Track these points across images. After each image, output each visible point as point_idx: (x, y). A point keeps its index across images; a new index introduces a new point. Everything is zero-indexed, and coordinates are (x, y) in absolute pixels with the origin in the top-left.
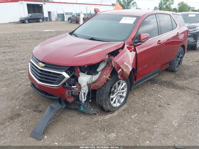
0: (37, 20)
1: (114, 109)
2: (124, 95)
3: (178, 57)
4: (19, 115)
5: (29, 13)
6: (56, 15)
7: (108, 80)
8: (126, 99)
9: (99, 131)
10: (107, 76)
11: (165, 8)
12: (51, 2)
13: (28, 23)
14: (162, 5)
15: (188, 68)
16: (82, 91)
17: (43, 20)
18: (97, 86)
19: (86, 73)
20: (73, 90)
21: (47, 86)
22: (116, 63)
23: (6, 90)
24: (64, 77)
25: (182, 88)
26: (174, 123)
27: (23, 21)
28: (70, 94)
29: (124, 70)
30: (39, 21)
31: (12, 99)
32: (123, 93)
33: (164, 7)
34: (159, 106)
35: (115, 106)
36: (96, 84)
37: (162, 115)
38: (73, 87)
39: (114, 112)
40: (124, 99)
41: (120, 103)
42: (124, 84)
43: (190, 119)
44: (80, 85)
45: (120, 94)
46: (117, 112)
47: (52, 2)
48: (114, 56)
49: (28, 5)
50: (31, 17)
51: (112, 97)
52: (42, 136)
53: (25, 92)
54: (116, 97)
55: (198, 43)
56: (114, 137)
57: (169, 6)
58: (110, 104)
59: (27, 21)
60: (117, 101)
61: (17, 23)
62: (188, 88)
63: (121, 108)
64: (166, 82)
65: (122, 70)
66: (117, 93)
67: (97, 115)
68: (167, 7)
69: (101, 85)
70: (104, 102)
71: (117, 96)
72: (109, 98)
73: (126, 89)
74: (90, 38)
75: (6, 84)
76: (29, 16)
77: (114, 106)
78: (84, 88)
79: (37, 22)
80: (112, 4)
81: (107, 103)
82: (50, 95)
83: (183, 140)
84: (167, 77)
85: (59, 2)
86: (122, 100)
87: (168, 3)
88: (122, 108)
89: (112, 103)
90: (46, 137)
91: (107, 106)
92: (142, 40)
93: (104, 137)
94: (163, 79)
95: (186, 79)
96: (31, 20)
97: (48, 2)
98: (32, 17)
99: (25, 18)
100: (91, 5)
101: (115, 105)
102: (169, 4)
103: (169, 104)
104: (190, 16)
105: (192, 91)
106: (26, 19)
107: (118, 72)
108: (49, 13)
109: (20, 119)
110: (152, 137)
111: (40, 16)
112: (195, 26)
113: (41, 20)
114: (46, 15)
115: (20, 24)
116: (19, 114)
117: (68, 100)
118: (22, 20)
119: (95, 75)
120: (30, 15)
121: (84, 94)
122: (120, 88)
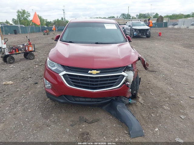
10: (137, 69)
14: (21, 17)
69: (135, 78)
87: (25, 15)
102: (27, 17)
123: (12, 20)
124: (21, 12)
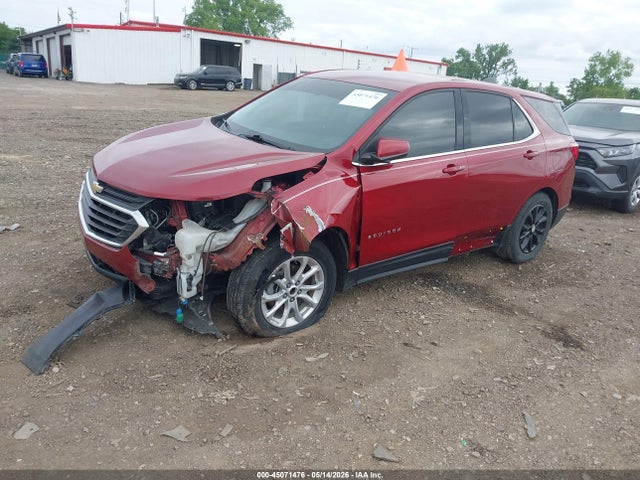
0: (220, 84)
1: (274, 332)
2: (316, 299)
3: (529, 221)
4: (27, 309)
5: (203, 62)
6: (274, 76)
7: (256, 250)
8: (321, 310)
9: (197, 378)
10: (256, 239)
11: (601, 86)
12: (271, 40)
13: (197, 89)
14: (596, 75)
15: (564, 256)
16: (184, 269)
17: (238, 87)
18: (227, 262)
19: (202, 222)
20: (155, 262)
21: (101, 242)
22: (283, 206)
23: (37, 246)
24: (136, 226)
25: (505, 310)
26: (414, 394)
27: (182, 84)
28: (148, 271)
29: (301, 228)
30: (225, 87)
31: (37, 269)
32: (310, 293)
33: (600, 82)
34: (406, 344)
35: (280, 325)
36: (226, 256)
37: (395, 369)
38: (156, 253)
39: (270, 338)
40: (311, 310)
41: (297, 319)
42: (314, 270)
43: (467, 392)
44: (178, 252)
45: (300, 296)
46: (280, 340)
47: (274, 41)
48: (284, 189)
49: (204, 42)
50: (205, 74)
51: (267, 297)
52: (46, 366)
53: (78, 257)
54: (284, 300)
55: (635, 193)
56: (227, 400)
57: (616, 81)
58: (260, 316)
59: (193, 85)
60: (286, 312)
61: (167, 86)
62: (523, 311)
63: (296, 333)
64: (469, 287)
65: (295, 226)
66: (290, 289)
67: (219, 340)
68: (609, 82)
69: (237, 261)
70: (240, 307)
71: (288, 298)
72: (259, 298)
73: (320, 284)
74: (252, 136)
75: (44, 232)
76: (200, 72)
77: (275, 324)
78: (190, 263)
79: (221, 89)
80: (444, 60)
81: (251, 311)
82: (111, 270)
83: (409, 439)
84: (483, 274)
85: (290, 40)
86: (307, 313)
87: (613, 72)
88: (299, 334)
89: (268, 314)
90: (56, 369)
91: (249, 319)
92: (382, 156)
93: (201, 395)
94: (469, 279)
95: (536, 286)
96: (202, 83)
97: (265, 40)
98: (209, 76)
99: (189, 76)
100: (375, 57)
101: (278, 323)
102: (617, 76)
103: (435, 345)
104: (625, 110)
105: (531, 322)
106: (191, 78)
107: (282, 231)
108: (257, 68)
109: (25, 318)
110: (328, 419)
111: (230, 73)
112: (628, 140)
113: (230, 86)
114: (247, 72)
115: (176, 91)
116: (29, 307)
117: (141, 286)
118: (180, 81)
119: (225, 231)
120: (205, 68)
121: (190, 279)
122: (301, 277)
123: (569, 84)
124: (603, 59)
